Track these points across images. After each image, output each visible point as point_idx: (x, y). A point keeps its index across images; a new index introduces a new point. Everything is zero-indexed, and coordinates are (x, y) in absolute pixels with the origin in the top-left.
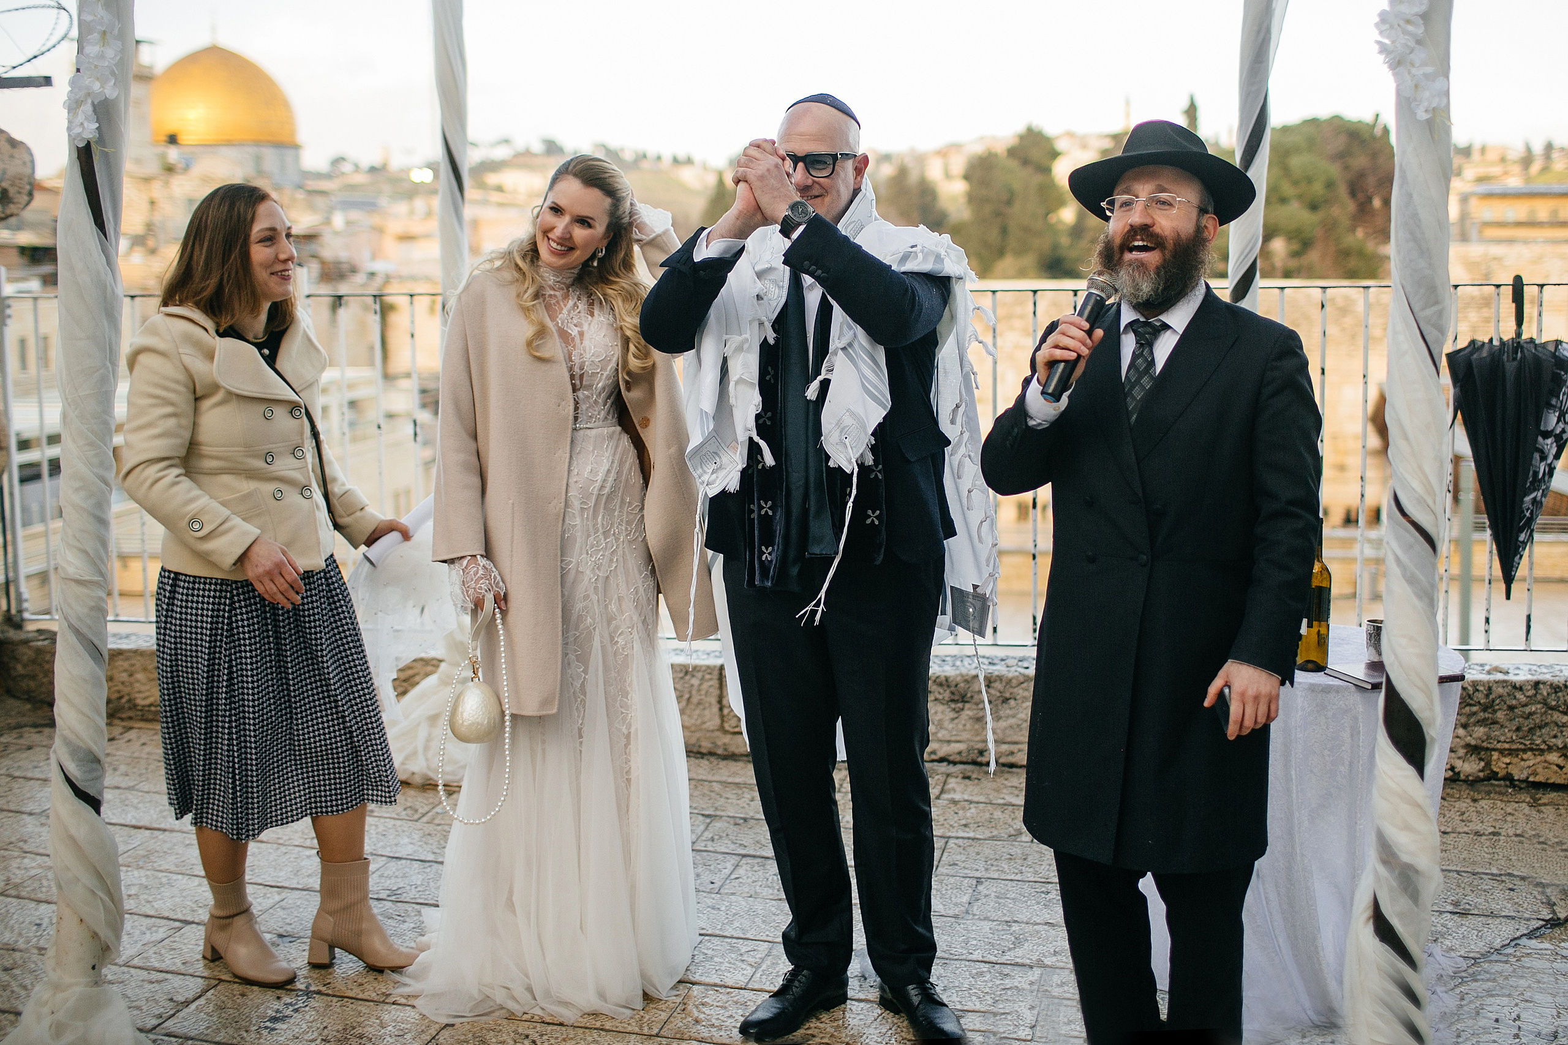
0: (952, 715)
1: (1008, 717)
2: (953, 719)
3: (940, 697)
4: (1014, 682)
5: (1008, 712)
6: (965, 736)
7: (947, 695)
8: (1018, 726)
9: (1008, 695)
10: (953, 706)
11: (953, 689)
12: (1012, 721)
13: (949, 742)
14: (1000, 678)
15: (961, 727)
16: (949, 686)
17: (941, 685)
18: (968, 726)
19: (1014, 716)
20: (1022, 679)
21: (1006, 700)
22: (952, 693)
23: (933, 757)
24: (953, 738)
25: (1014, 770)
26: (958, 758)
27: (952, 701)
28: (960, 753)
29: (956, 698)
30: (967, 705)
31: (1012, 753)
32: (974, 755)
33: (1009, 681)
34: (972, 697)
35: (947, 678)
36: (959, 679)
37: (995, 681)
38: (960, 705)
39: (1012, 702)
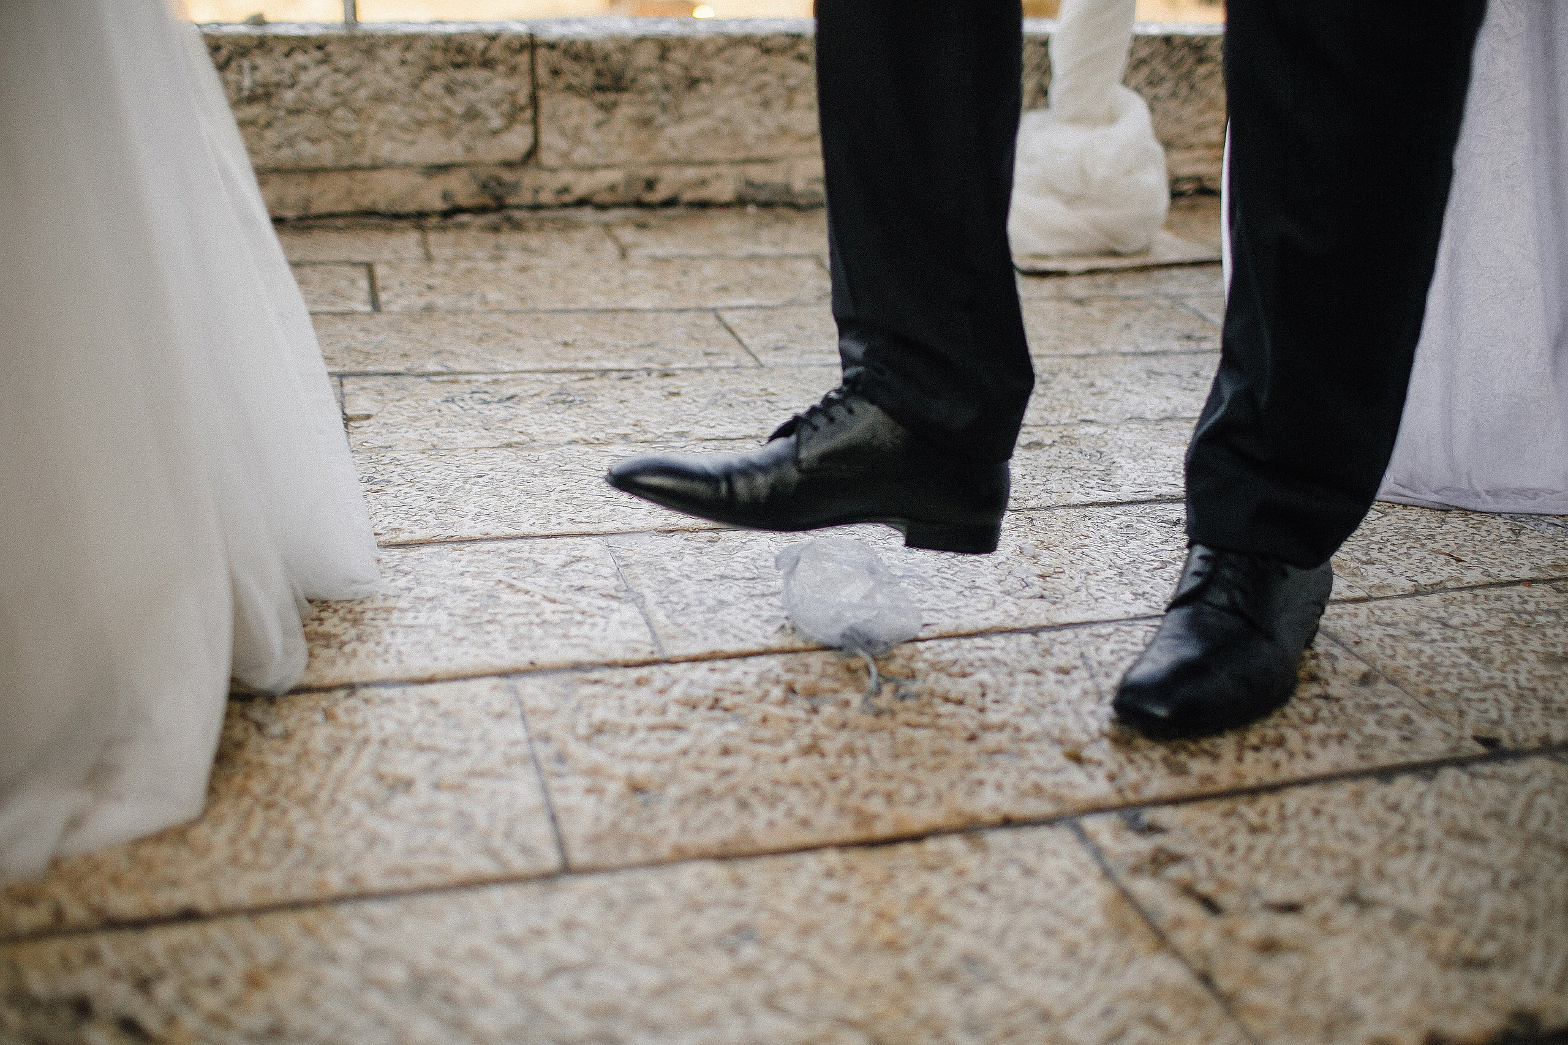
0: (599, 116)
1: (697, 115)
2: (599, 125)
3: (575, 81)
4: (710, 49)
5: (699, 106)
6: (622, 155)
7: (588, 77)
8: (716, 131)
9: (696, 73)
10: (600, 97)
11: (601, 65)
12: (705, 123)
13: (592, 168)
14: (683, 42)
15: (613, 138)
16: (592, 60)
17: (577, 57)
18: (628, 137)
19: (706, 113)
20: (722, 42)
21: (693, 83)
22: (599, 73)
23: (567, 198)
24: (602, 161)
25: (713, 213)
26: (606, 198)
27: (600, 88)
28: (612, 188)
29: (606, 81)
30: (626, 97)
31: (703, 183)
32: (638, 191)
33: (700, 47)
34: (634, 80)
35: (588, 45)
36: (610, 46)
37: (674, 48)
38: (611, 97)
39: (705, 88)
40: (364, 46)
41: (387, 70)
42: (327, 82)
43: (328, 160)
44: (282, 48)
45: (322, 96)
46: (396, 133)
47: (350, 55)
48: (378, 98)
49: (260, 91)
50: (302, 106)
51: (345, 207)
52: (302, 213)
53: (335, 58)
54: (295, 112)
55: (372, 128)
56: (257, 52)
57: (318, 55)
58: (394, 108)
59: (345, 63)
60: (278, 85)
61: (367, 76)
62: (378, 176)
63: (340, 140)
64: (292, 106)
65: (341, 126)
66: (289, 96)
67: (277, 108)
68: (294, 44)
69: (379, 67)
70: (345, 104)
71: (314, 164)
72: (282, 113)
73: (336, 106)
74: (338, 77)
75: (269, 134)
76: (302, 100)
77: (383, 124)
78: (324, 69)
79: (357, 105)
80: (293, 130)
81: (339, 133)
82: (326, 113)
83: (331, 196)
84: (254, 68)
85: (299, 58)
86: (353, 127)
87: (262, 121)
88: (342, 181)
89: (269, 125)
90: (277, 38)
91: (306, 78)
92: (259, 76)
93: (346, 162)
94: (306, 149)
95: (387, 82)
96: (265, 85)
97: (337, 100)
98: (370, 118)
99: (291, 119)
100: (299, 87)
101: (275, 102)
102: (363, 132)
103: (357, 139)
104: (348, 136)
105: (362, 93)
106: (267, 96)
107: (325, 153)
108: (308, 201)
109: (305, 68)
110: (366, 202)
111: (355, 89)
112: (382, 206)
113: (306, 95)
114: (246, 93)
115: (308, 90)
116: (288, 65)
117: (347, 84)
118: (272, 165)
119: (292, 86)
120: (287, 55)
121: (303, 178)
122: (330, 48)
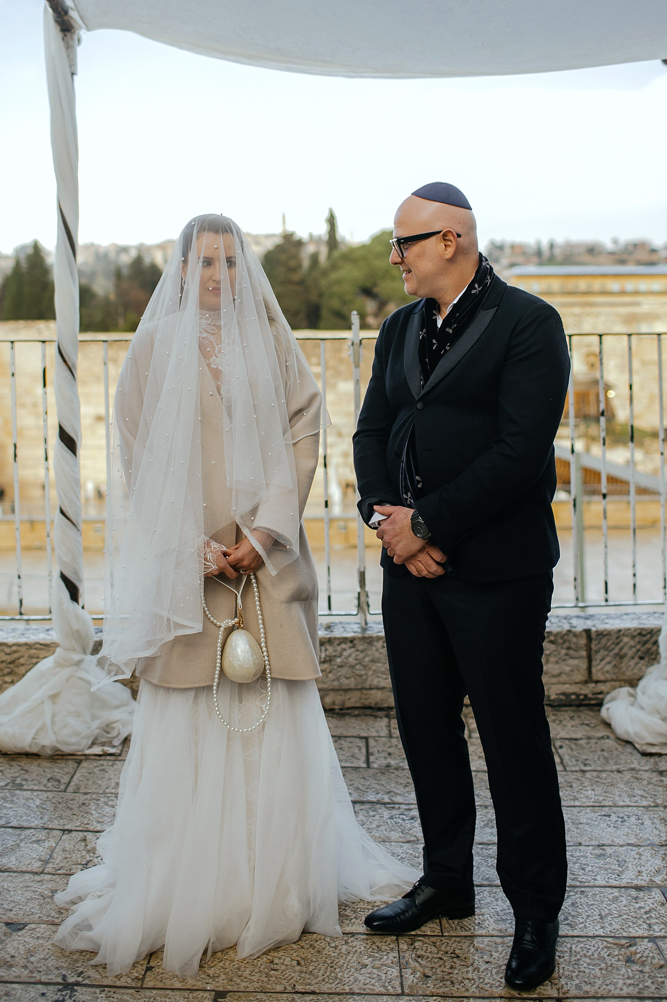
40: (368, 641)
41: (377, 650)
42: (354, 655)
43: (352, 686)
44: (337, 642)
45: (351, 660)
46: (380, 675)
47: (363, 644)
48: (373, 661)
49: (328, 658)
50: (344, 664)
51: (358, 705)
52: (341, 707)
53: (357, 645)
54: (341, 666)
55: (370, 673)
56: (328, 644)
57: (351, 645)
58: (380, 665)
59: (361, 647)
60: (335, 656)
61: (369, 653)
62: (372, 692)
63: (358, 677)
64: (340, 664)
65: (358, 672)
66: (339, 660)
67: (334, 665)
68: (342, 640)
69: (374, 648)
70: (360, 663)
71: (347, 687)
72: (335, 667)
73: (356, 665)
74: (358, 653)
75: (330, 675)
76: (343, 662)
77: (374, 671)
78: (353, 650)
79: (365, 664)
80: (340, 674)
81: (357, 675)
82: (353, 667)
83: (353, 700)
84: (326, 650)
85: (343, 646)
86: (363, 672)
87: (328, 671)
88: (357, 694)
89: (330, 672)
90: (335, 638)
91: (345, 654)
92: (328, 653)
93: (359, 687)
94: (345, 681)
95: (377, 655)
96: (329, 656)
97: (357, 662)
98: (370, 669)
99: (339, 669)
100: (343, 657)
101: (333, 663)
102: (366, 674)
103: (364, 677)
104: (361, 676)
105: (367, 659)
106: (330, 661)
107: (352, 683)
108: (344, 702)
109: (345, 650)
110: (367, 703)
111: (364, 658)
112: (373, 705)
113: (345, 660)
114: (322, 660)
115: (346, 658)
116: (339, 648)
117: (362, 655)
118: (330, 688)
119: (340, 656)
120: (339, 645)
121: (342, 693)
122: (355, 642)
